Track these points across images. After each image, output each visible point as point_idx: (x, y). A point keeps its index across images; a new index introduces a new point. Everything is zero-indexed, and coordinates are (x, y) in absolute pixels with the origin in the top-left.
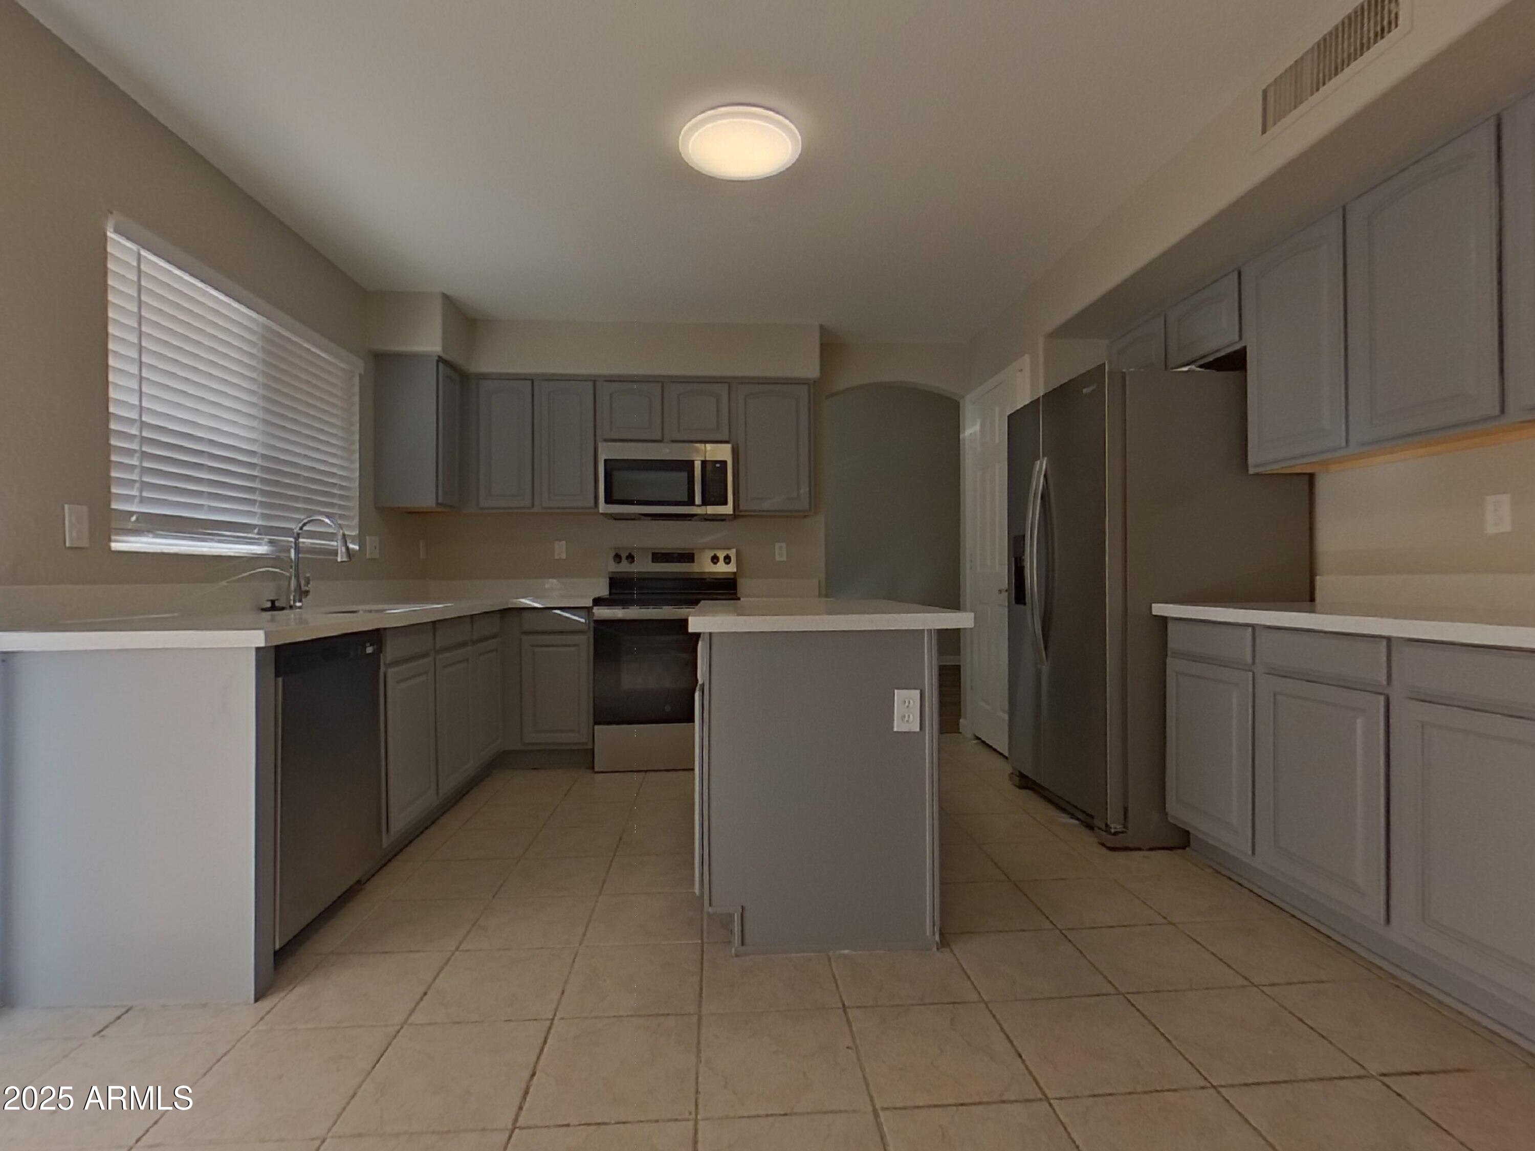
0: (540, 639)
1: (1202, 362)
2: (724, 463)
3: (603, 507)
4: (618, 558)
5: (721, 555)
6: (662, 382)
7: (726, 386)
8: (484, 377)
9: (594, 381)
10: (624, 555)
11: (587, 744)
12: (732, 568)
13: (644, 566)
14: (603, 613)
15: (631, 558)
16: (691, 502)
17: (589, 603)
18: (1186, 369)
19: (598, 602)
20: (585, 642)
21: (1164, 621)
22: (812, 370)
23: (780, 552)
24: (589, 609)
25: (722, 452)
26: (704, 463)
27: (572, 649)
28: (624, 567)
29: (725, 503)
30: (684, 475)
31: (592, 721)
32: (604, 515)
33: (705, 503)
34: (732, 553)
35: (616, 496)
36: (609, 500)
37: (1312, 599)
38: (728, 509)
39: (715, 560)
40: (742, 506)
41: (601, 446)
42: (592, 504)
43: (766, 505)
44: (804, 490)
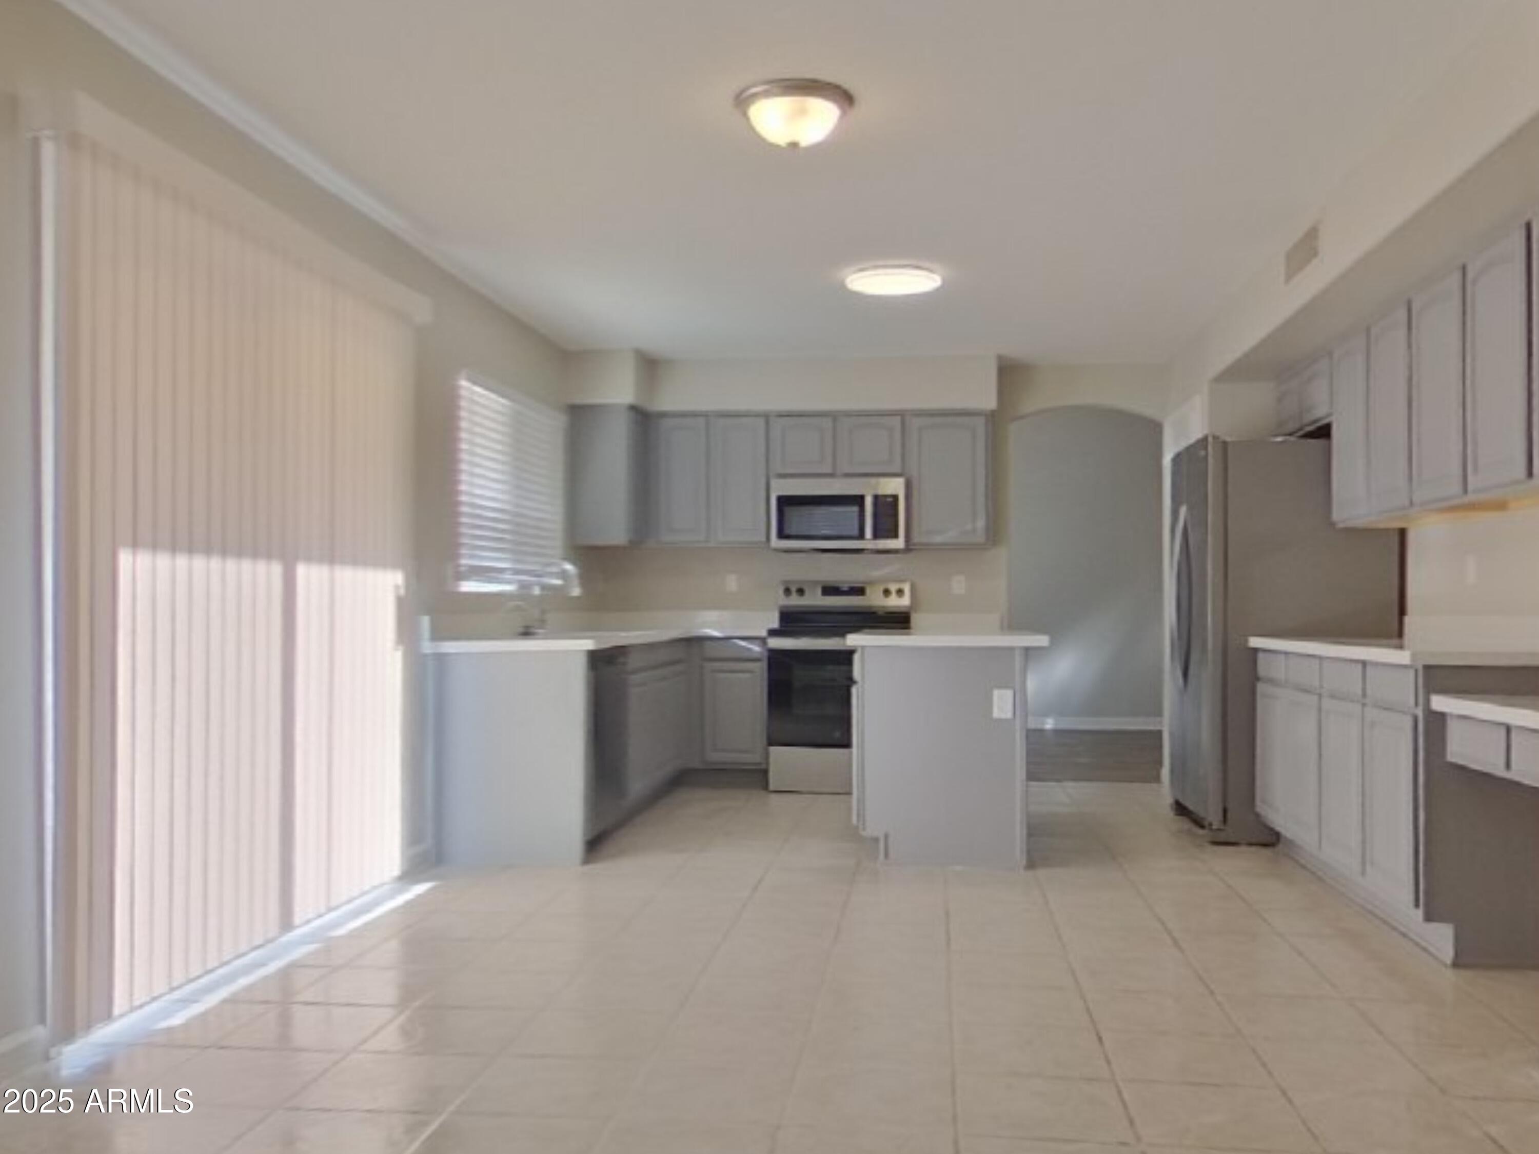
0: (717, 665)
1: (1301, 433)
2: (895, 498)
3: (775, 542)
4: (787, 591)
5: (893, 588)
6: (834, 416)
7: (899, 418)
8: (663, 415)
9: (766, 417)
10: (793, 589)
11: (760, 764)
12: (905, 601)
13: (815, 600)
14: (777, 643)
15: (801, 592)
16: (861, 536)
17: (764, 633)
18: (1279, 439)
19: (773, 633)
20: (761, 668)
21: (1256, 650)
22: (989, 402)
23: (959, 585)
24: (763, 641)
25: (894, 486)
26: (876, 498)
27: (747, 675)
28: (795, 601)
29: (896, 536)
30: (855, 509)
31: (765, 742)
32: (777, 550)
33: (876, 535)
34: (907, 588)
35: (787, 531)
36: (782, 535)
37: (1400, 634)
38: (898, 543)
39: (887, 592)
40: (916, 538)
41: (774, 483)
42: (764, 539)
43: (938, 539)
44: (981, 523)
